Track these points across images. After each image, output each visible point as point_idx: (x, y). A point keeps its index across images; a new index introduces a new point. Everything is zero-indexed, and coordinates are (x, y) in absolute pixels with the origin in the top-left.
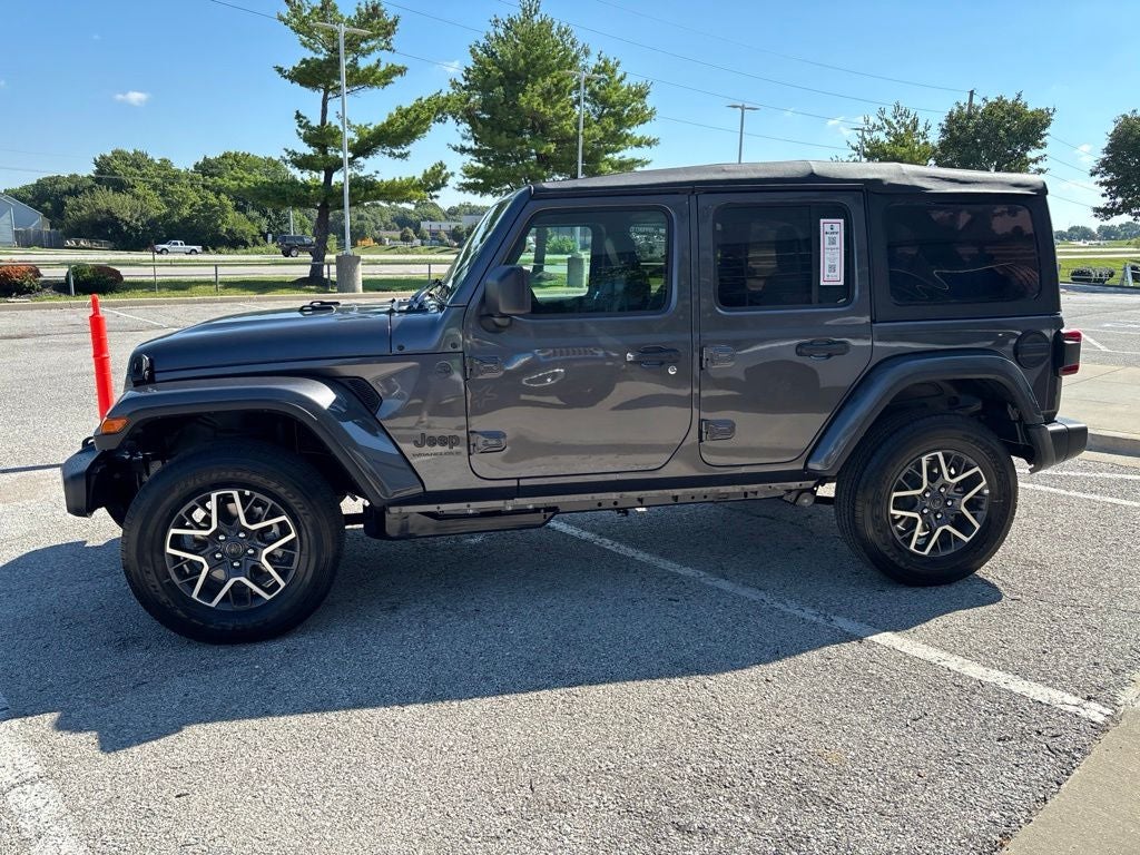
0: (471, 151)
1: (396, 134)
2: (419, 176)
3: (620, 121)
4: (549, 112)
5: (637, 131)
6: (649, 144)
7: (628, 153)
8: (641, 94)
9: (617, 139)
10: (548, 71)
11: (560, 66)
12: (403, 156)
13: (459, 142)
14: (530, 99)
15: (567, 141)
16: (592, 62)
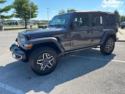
0: (15, 12)
1: (7, 9)
2: (10, 15)
3: (35, 9)
4: (26, 8)
5: (36, 11)
6: (38, 12)
7: (36, 13)
8: (37, 6)
9: (34, 12)
10: (25, 3)
11: (27, 2)
12: (7, 13)
13: (14, 11)
14: (24, 6)
15: (29, 12)
16: (31, 2)
